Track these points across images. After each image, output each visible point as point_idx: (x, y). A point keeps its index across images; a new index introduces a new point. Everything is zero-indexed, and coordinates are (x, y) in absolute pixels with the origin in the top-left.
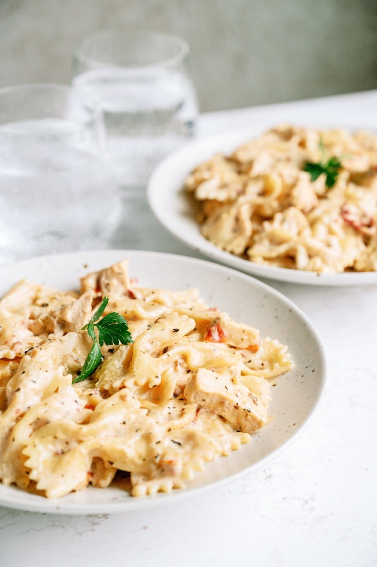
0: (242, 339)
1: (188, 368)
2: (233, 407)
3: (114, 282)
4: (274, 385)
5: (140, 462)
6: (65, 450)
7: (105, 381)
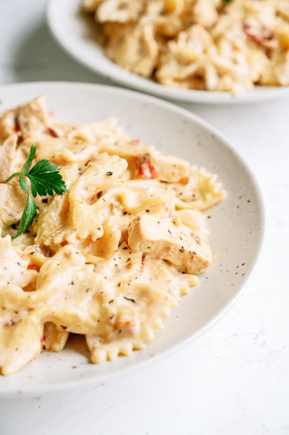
0: (173, 174)
1: (124, 210)
2: (178, 251)
3: (33, 120)
4: (209, 217)
5: (94, 324)
6: (15, 320)
7: (44, 236)
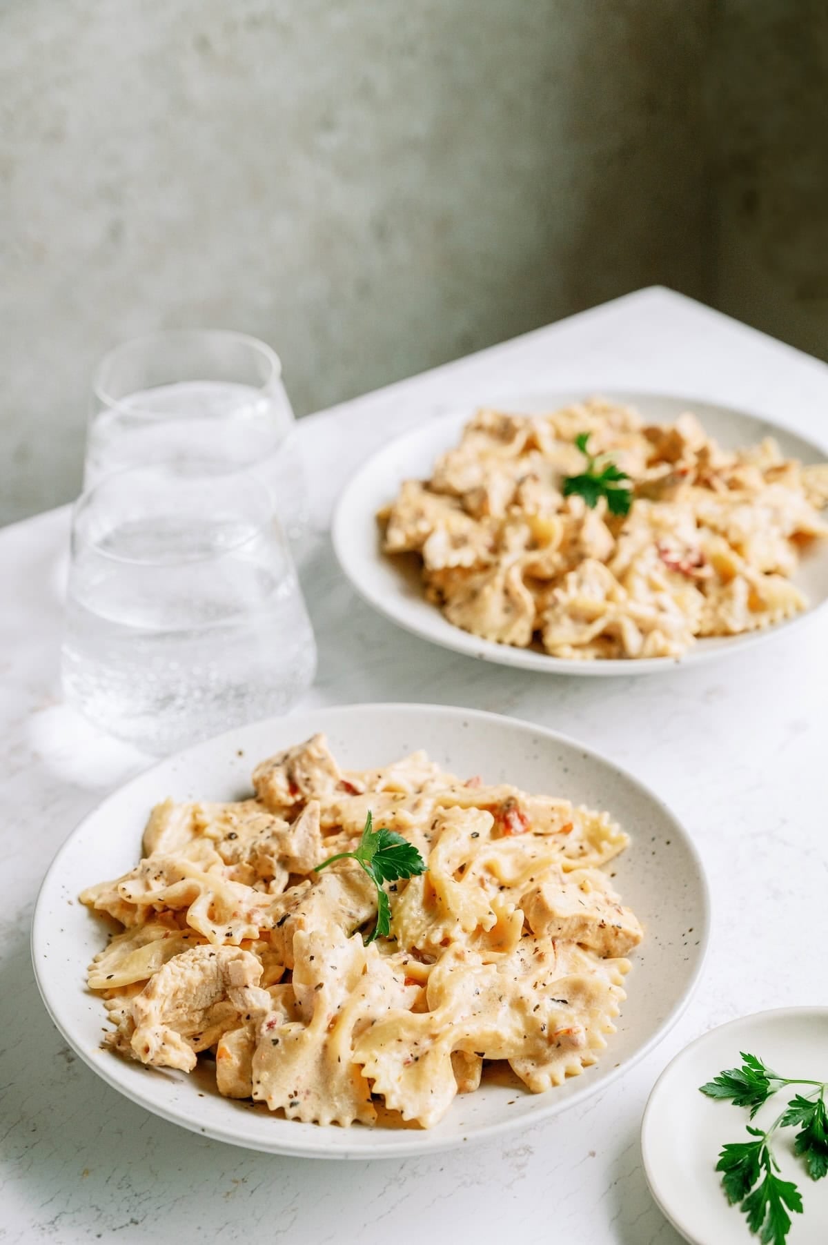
0: (552, 821)
1: (499, 884)
2: (597, 927)
3: (317, 774)
4: (613, 875)
5: (520, 1042)
6: (418, 1054)
7: (412, 937)
